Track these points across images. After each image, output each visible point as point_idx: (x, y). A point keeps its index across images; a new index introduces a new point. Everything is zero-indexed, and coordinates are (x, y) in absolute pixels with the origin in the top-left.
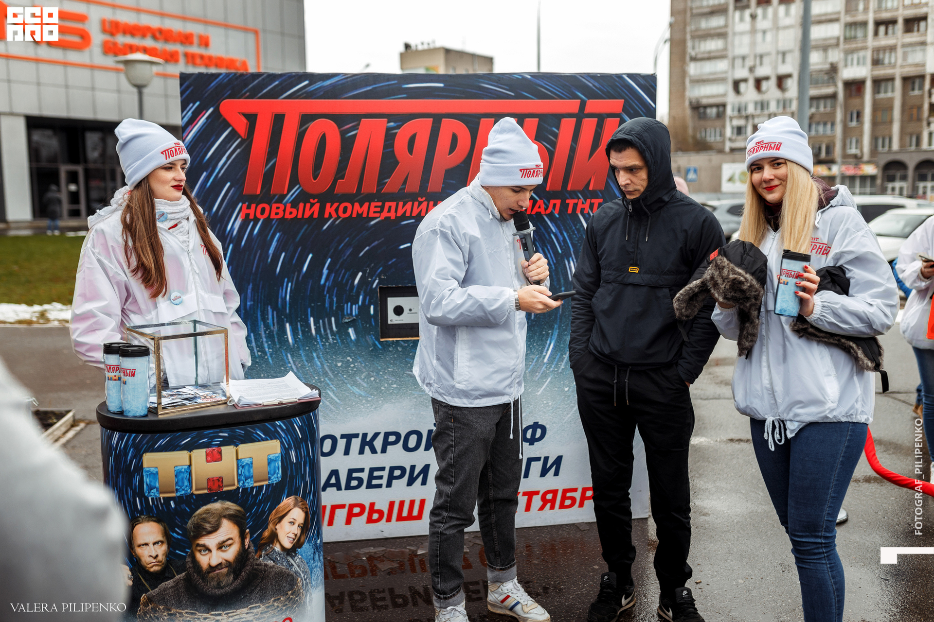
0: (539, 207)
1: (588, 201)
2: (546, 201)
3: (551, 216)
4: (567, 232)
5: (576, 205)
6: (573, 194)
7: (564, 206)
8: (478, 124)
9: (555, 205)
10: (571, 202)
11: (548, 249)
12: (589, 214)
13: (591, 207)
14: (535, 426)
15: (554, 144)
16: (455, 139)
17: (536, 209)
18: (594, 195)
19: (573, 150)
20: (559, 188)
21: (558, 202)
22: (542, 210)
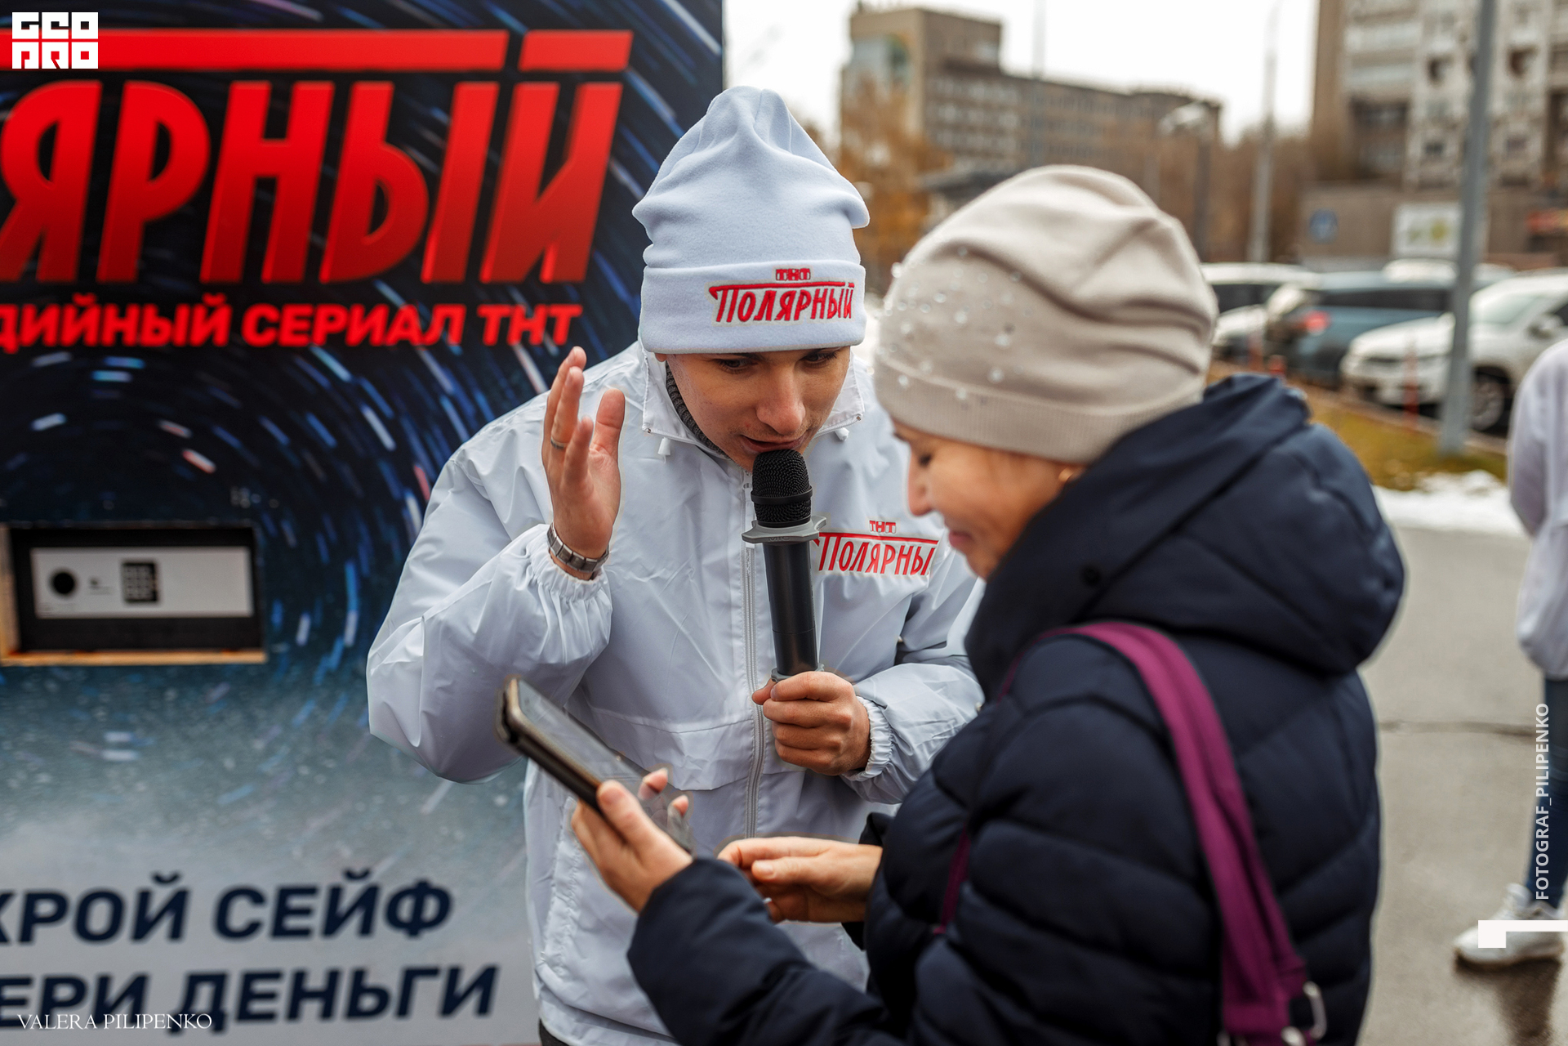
0: (406, 325)
1: (541, 313)
2: (424, 310)
3: (439, 350)
4: (486, 391)
5: (505, 323)
6: (498, 293)
7: (474, 325)
8: (224, 98)
9: (447, 323)
10: (493, 314)
11: (436, 441)
12: (543, 346)
13: (550, 326)
14: (421, 890)
15: (437, 155)
16: (163, 141)
17: (397, 332)
18: (556, 294)
19: (492, 172)
20: (457, 274)
21: (457, 313)
22: (414, 334)
